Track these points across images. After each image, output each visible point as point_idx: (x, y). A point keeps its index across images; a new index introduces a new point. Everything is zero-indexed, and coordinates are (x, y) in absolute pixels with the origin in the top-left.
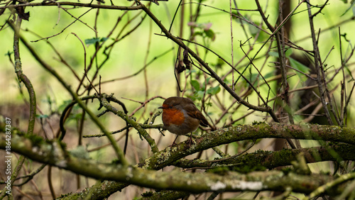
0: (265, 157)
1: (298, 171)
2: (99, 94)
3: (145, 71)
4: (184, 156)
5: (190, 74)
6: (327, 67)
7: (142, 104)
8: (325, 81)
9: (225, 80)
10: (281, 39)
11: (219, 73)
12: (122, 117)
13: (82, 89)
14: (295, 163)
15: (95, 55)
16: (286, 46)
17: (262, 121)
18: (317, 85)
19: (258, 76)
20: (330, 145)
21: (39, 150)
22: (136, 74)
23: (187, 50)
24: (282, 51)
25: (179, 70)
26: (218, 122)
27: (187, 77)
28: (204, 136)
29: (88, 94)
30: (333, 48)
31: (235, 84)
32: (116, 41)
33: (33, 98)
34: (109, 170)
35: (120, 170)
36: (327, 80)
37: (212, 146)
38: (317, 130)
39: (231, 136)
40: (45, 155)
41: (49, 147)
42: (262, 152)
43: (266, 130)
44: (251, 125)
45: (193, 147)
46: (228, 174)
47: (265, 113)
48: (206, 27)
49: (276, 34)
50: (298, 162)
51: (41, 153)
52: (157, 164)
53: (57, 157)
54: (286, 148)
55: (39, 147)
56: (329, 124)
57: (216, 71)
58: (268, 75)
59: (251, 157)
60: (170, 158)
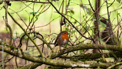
0: (90, 55)
1: (102, 61)
2: (34, 32)
3: (50, 24)
4: (62, 54)
5: (65, 26)
6: (113, 25)
7: (49, 35)
8: (112, 30)
9: (77, 28)
10: (97, 15)
11: (75, 26)
12: (42, 40)
13: (28, 30)
14: (101, 58)
15: (33, 18)
16: (99, 17)
17: (90, 43)
18: (109, 31)
19: (89, 27)
20: (113, 52)
21: (13, 51)
22: (47, 25)
23: (65, 18)
24: (97, 19)
25: (62, 24)
26: (74, 42)
27: (64, 27)
28: (70, 48)
29: (30, 32)
30: (115, 18)
31: (81, 30)
32: (40, 13)
33: (11, 33)
34: (37, 59)
35: (41, 59)
36: (112, 29)
37: (72, 51)
38: (109, 47)
39: (79, 48)
40: (15, 53)
41: (17, 50)
42: (90, 54)
43: (91, 46)
44: (86, 44)
45: (66, 51)
46: (78, 62)
47: (91, 40)
48: (71, 10)
49: (95, 13)
50: (102, 58)
51: (14, 52)
52: (53, 57)
53: (19, 54)
54: (98, 52)
55: (13, 50)
56: (113, 45)
57: (74, 25)
58: (92, 27)
59: (86, 55)
60: (58, 55)
